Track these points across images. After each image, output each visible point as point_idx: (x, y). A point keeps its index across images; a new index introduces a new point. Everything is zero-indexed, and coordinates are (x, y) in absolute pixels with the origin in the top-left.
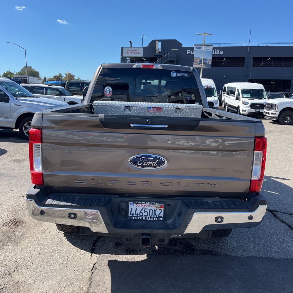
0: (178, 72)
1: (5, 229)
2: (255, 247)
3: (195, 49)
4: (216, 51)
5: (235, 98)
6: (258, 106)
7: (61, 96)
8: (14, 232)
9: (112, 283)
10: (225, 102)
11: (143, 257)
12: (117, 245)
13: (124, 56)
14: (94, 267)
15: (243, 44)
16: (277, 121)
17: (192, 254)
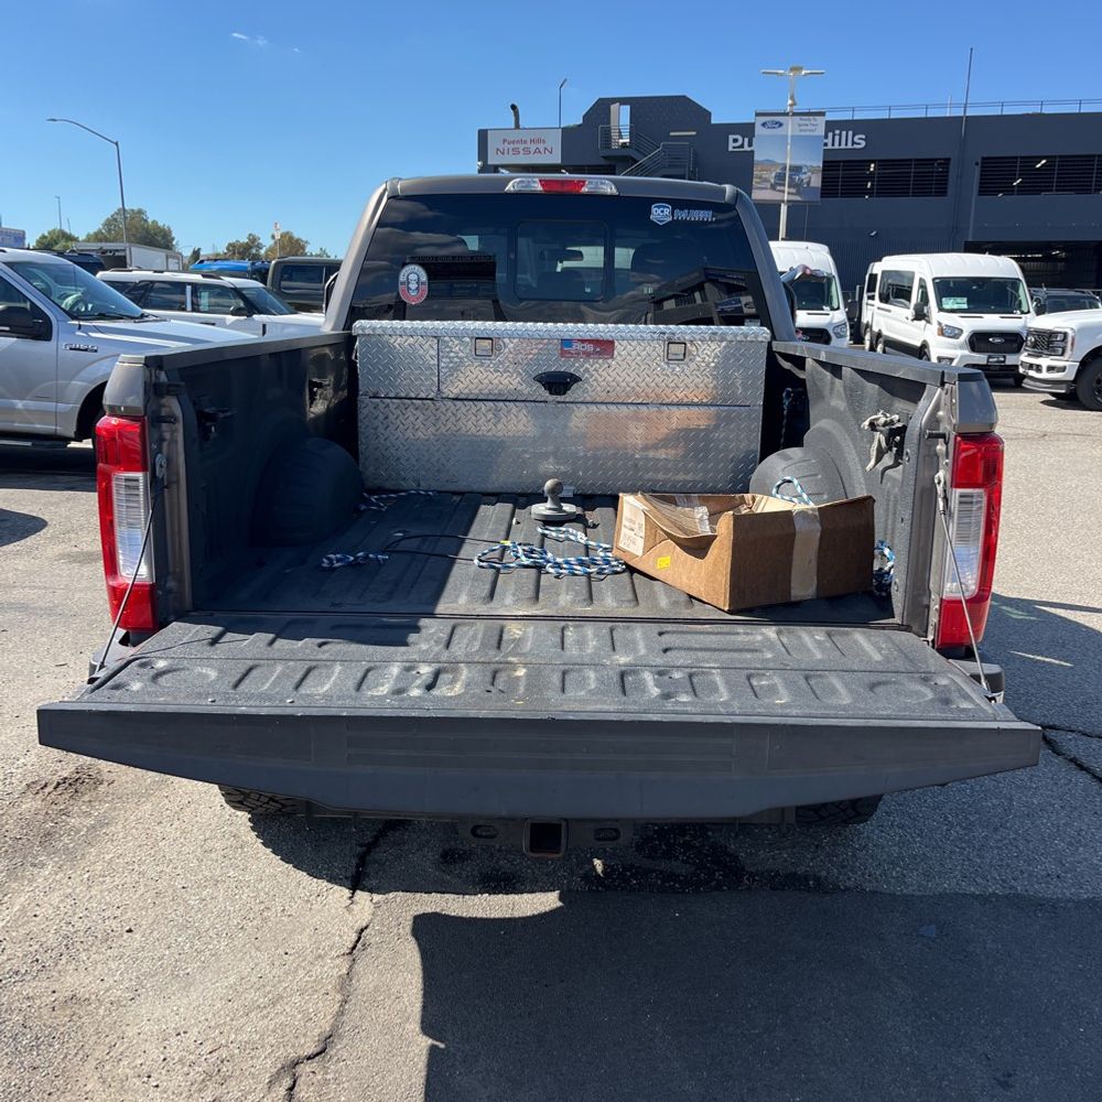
0: (677, 204)
1: (30, 805)
2: (969, 860)
3: (759, 130)
4: (840, 135)
5: (910, 313)
6: (998, 340)
7: (249, 315)
8: (63, 817)
9: (424, 996)
10: (875, 329)
11: (548, 901)
12: (449, 857)
13: (489, 163)
14: (359, 938)
15: (944, 106)
16: (1070, 397)
17: (729, 889)
